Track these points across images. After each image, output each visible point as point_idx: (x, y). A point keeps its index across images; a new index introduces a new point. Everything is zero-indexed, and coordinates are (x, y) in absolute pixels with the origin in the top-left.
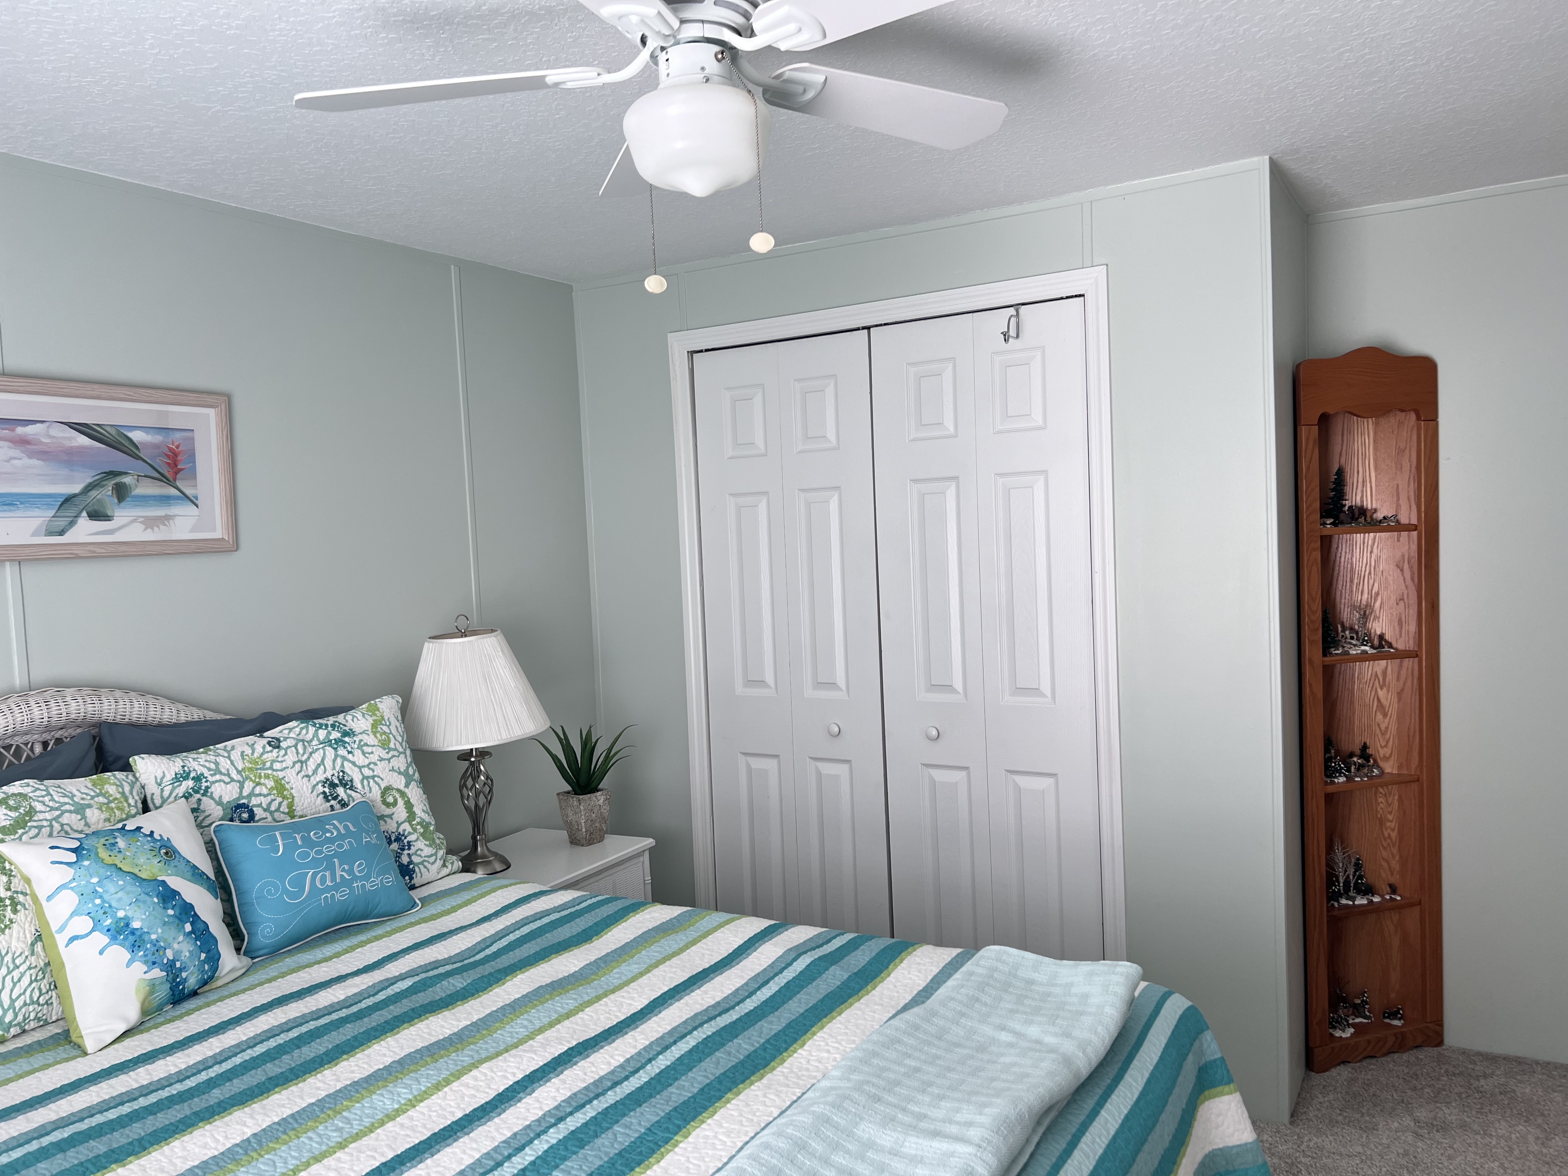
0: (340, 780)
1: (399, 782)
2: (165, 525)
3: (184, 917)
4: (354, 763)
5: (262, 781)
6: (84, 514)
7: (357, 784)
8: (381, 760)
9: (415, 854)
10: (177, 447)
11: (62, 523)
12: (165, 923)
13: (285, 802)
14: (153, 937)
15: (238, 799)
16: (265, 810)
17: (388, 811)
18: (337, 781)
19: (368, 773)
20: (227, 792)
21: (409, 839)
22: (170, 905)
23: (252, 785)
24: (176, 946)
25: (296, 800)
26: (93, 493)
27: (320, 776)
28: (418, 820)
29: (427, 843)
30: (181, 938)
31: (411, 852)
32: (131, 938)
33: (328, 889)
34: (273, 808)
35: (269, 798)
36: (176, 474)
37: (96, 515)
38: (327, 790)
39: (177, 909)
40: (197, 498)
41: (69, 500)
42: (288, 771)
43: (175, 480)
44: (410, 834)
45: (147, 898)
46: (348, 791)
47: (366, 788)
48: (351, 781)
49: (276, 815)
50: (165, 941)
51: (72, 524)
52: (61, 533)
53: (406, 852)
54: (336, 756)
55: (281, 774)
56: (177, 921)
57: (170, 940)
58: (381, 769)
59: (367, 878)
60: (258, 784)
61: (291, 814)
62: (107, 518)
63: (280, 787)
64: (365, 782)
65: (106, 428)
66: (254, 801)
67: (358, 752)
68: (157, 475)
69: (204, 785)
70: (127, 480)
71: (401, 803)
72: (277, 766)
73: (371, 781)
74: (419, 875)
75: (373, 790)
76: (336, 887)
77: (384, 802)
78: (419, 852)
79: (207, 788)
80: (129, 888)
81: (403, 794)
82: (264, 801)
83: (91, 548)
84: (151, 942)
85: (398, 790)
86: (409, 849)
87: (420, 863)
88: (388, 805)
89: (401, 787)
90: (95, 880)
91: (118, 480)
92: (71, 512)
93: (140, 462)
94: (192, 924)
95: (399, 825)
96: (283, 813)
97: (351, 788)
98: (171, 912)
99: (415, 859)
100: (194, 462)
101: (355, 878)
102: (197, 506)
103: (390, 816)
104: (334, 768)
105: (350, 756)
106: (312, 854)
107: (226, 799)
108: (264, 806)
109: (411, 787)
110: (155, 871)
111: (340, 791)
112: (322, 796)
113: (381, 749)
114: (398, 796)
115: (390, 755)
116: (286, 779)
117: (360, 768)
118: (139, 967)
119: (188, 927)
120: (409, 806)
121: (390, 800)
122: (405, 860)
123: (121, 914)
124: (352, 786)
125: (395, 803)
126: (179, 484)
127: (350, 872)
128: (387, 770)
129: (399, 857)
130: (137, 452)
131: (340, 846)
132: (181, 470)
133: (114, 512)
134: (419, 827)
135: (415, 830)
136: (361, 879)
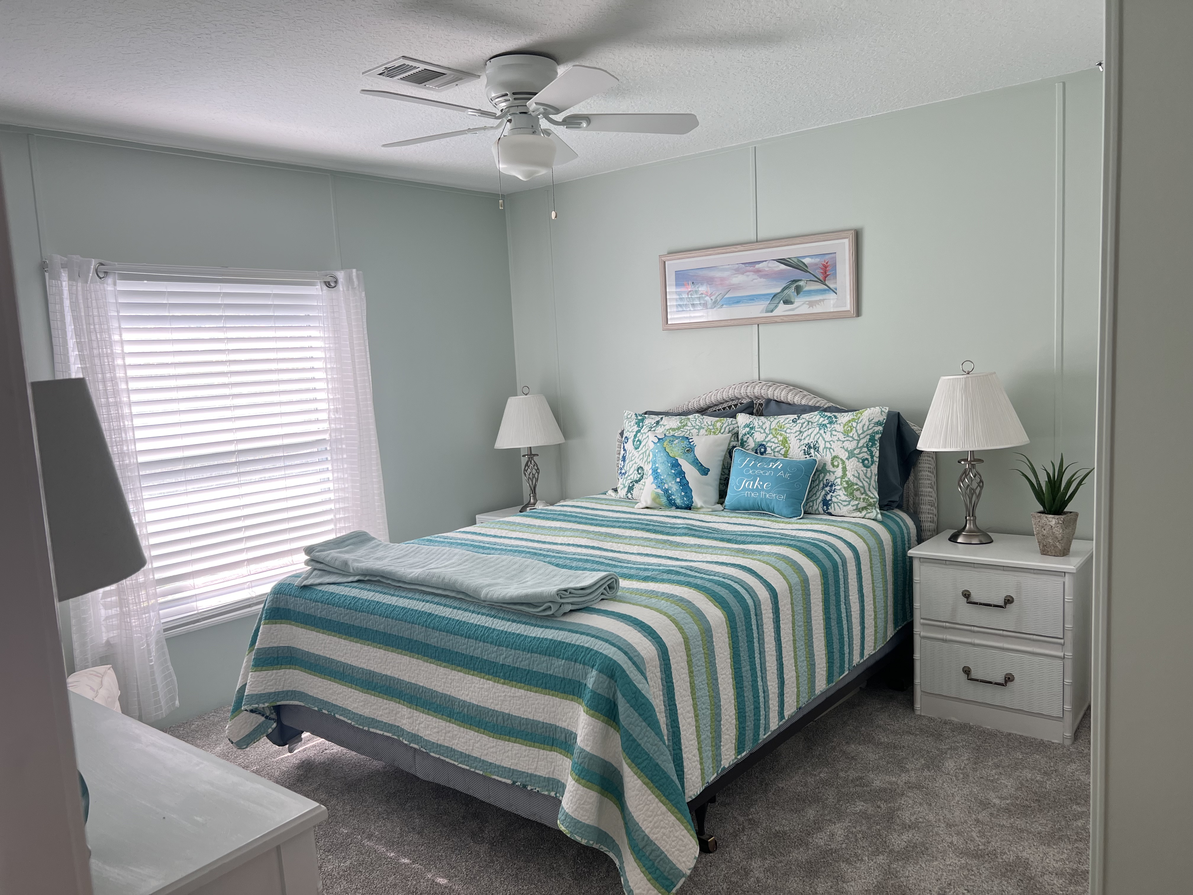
0: (814, 446)
1: (844, 455)
2: (819, 304)
3: (678, 475)
4: (824, 439)
5: (778, 436)
6: (782, 302)
7: (821, 449)
8: (839, 440)
9: (836, 497)
10: (827, 263)
11: (772, 306)
12: (668, 474)
13: (785, 449)
14: (662, 477)
15: (763, 441)
16: (772, 450)
17: (832, 469)
18: (812, 446)
19: (828, 445)
20: (759, 437)
21: (836, 487)
22: (674, 469)
23: (772, 437)
24: (670, 484)
25: (791, 449)
26: (786, 292)
27: (806, 442)
28: (847, 479)
29: (846, 493)
30: (673, 482)
31: (833, 494)
32: (656, 475)
33: (749, 490)
34: (776, 450)
35: (777, 445)
36: (826, 277)
37: (786, 302)
38: (806, 449)
39: (676, 471)
40: (836, 289)
41: (775, 295)
42: (792, 434)
43: (825, 281)
44: (838, 485)
45: (667, 463)
46: (816, 452)
47: (825, 452)
48: (818, 447)
49: (776, 454)
50: (666, 481)
51: (776, 307)
52: (772, 311)
53: (831, 494)
54: (818, 433)
55: (788, 435)
56: (674, 475)
57: (668, 481)
58: (836, 446)
59: (768, 492)
60: (775, 437)
61: (785, 455)
62: (791, 303)
63: (785, 441)
64: (825, 450)
65: (793, 259)
66: (769, 444)
67: (828, 433)
68: (816, 279)
69: (752, 431)
70: (801, 283)
71: (841, 466)
72: (788, 431)
73: (828, 450)
74: (833, 508)
75: (828, 455)
76: (752, 490)
77: (832, 464)
78: (838, 497)
79: (753, 433)
80: (663, 457)
81: (843, 462)
82: (774, 446)
83: (782, 318)
84: (661, 479)
85: (842, 460)
86: (833, 493)
87: (836, 502)
88: (834, 466)
89: (844, 459)
90: (657, 451)
91: (797, 284)
92: (777, 301)
93: (808, 273)
94: (681, 479)
95: (836, 478)
96: (781, 454)
97: (818, 451)
98: (673, 471)
99: (834, 499)
100: (836, 270)
101: (763, 489)
102: (836, 294)
103: (834, 473)
104: (814, 439)
105: (824, 435)
106: (751, 472)
107: (757, 440)
108: (772, 448)
109: (851, 460)
110: (677, 455)
111: (812, 451)
112: (803, 451)
113: (842, 434)
114: (840, 462)
115: (846, 439)
116: (790, 439)
117: (826, 442)
118: (654, 486)
119: (678, 480)
120: (844, 469)
121: (836, 463)
122: (828, 497)
123: (657, 465)
124: (818, 450)
125: (838, 466)
126: (827, 282)
127: (762, 486)
128: (839, 447)
129: (827, 495)
130: (806, 269)
131: (765, 473)
132: (828, 275)
133: (794, 299)
134: (844, 483)
135: (841, 484)
136: (766, 491)
